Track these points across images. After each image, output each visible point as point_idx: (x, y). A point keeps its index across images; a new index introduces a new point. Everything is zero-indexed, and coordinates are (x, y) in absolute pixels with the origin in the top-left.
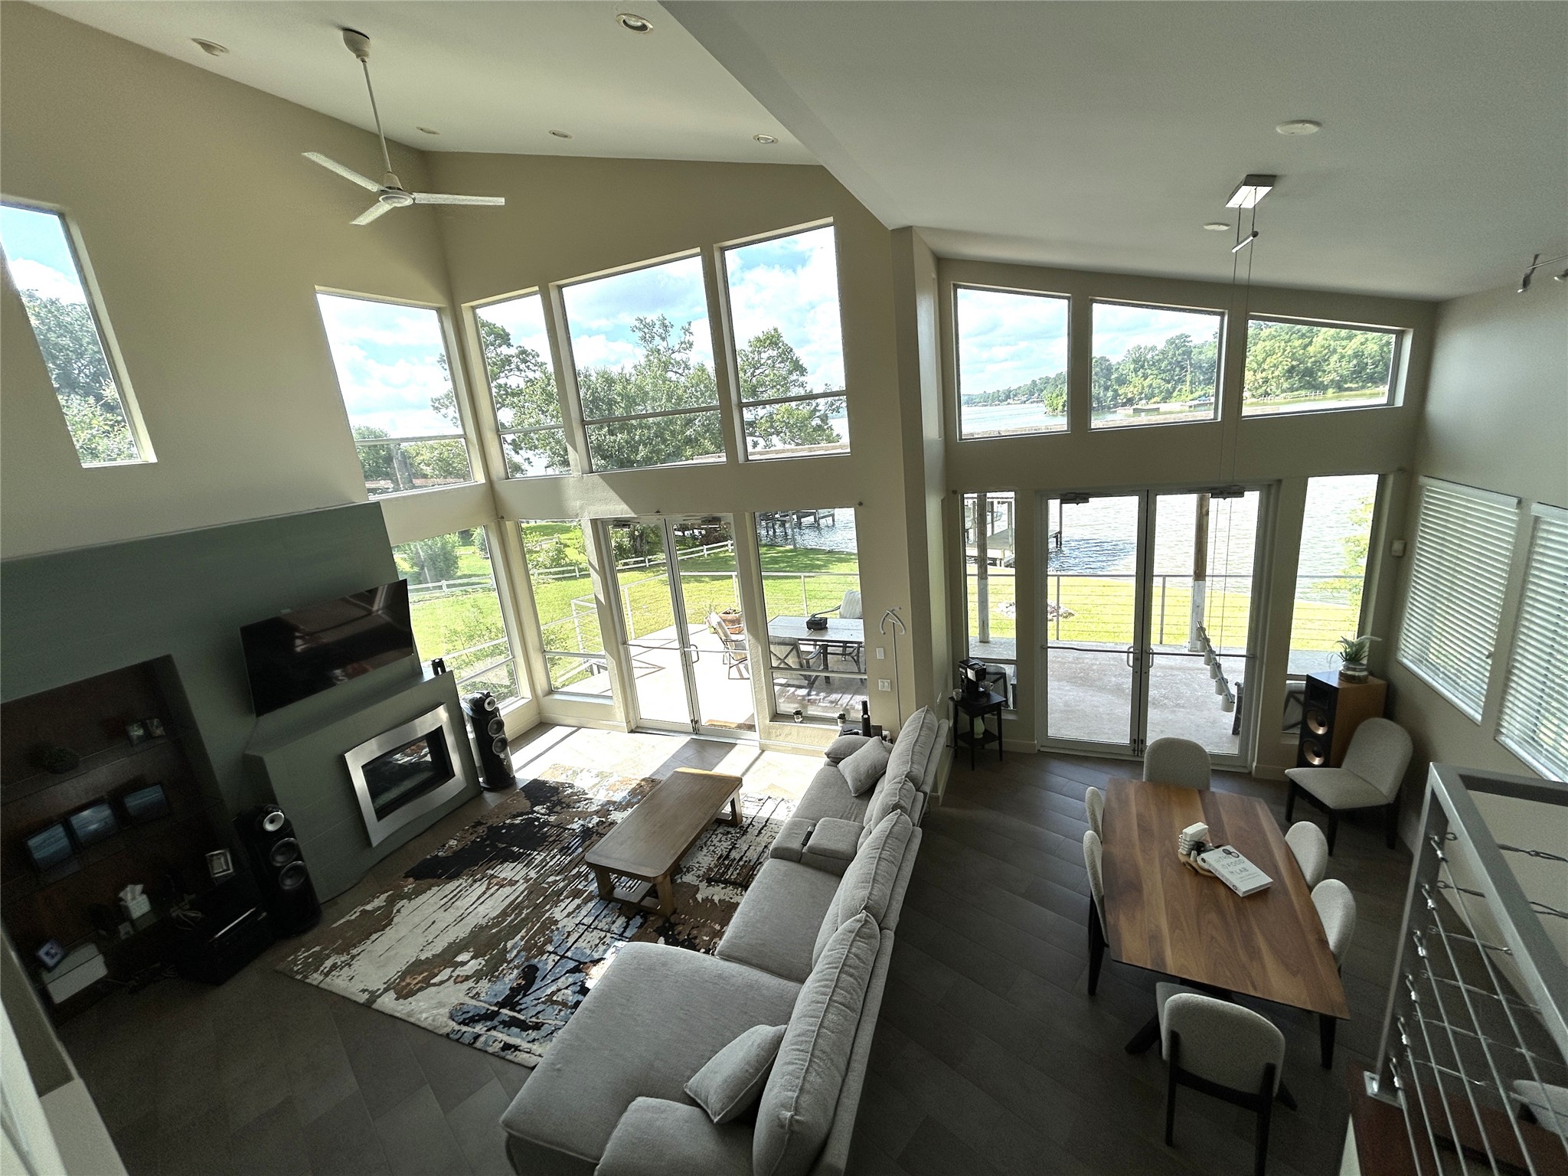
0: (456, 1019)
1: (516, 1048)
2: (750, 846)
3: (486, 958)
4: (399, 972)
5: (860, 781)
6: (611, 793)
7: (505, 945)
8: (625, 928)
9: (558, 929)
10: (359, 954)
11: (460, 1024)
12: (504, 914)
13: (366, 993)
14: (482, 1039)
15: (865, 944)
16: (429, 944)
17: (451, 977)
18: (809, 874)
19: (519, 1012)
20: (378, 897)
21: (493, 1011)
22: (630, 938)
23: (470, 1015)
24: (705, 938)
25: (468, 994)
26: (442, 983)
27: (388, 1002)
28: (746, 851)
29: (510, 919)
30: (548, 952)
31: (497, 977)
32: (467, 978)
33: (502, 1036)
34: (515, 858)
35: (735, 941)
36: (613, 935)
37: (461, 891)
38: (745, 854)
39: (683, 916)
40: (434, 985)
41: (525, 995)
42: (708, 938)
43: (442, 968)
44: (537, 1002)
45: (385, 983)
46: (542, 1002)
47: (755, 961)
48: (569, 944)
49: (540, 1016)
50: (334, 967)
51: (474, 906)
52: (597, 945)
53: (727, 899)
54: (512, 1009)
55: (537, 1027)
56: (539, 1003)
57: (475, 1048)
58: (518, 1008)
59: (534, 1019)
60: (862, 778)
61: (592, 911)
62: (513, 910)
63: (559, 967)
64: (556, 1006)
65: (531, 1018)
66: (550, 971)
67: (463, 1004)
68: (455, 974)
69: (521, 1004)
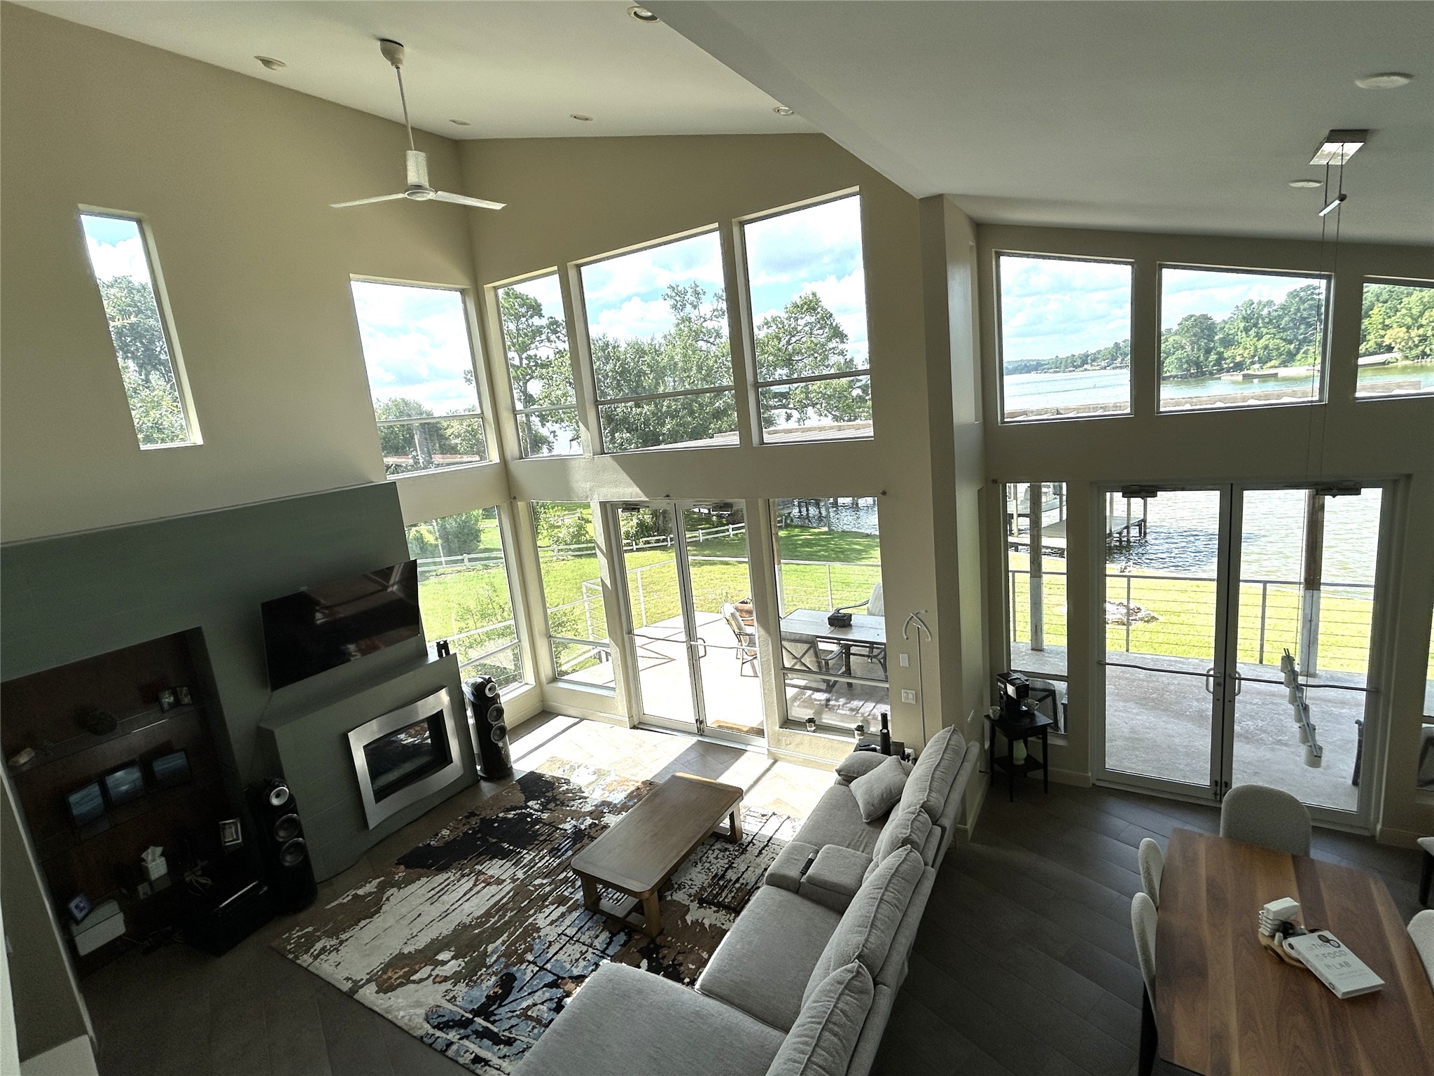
0: (431, 1021)
1: (486, 1062)
2: (748, 867)
3: (466, 960)
4: (381, 964)
5: (873, 805)
6: (607, 794)
7: (486, 948)
8: (609, 944)
9: (539, 937)
10: (347, 940)
11: (434, 1027)
12: (488, 914)
13: (350, 982)
14: (454, 1047)
15: (855, 999)
16: (413, 937)
17: (430, 975)
18: (807, 907)
19: (493, 1023)
20: (370, 882)
21: (467, 1018)
22: (611, 957)
23: (445, 1019)
24: (691, 966)
25: (445, 996)
26: (421, 980)
27: (369, 994)
28: (743, 873)
29: (493, 920)
30: (528, 961)
31: (475, 982)
32: (446, 979)
33: (473, 1047)
34: (504, 855)
35: (717, 975)
36: (595, 951)
37: (448, 884)
38: (742, 875)
39: (670, 938)
40: (414, 982)
41: (500, 1006)
42: (694, 967)
43: (422, 965)
44: (510, 1014)
45: (368, 974)
46: (517, 1016)
47: (737, 1001)
48: (550, 955)
49: (513, 1030)
50: (323, 950)
51: (460, 902)
52: (577, 960)
53: (719, 924)
54: (486, 1019)
55: (509, 1042)
56: (513, 1016)
57: (447, 1057)
58: (492, 1019)
59: (506, 1033)
60: (876, 802)
61: (577, 922)
62: (497, 912)
63: (537, 978)
64: (530, 1022)
65: (504, 1031)
66: (528, 982)
67: (440, 1007)
68: (434, 973)
69: (495, 1015)
